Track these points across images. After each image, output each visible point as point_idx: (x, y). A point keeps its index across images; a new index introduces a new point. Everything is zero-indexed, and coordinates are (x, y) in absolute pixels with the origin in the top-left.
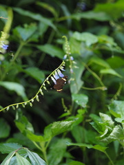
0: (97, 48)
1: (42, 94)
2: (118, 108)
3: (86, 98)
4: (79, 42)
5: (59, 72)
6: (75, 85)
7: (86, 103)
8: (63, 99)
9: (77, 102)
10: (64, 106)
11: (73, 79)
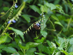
0: (55, 11)
1: (29, 31)
2: (59, 41)
3: (46, 34)
4: (48, 7)
5: (38, 23)
6: (43, 27)
7: (46, 36)
8: (36, 32)
9: (42, 34)
10: (36, 35)
11: (43, 25)
